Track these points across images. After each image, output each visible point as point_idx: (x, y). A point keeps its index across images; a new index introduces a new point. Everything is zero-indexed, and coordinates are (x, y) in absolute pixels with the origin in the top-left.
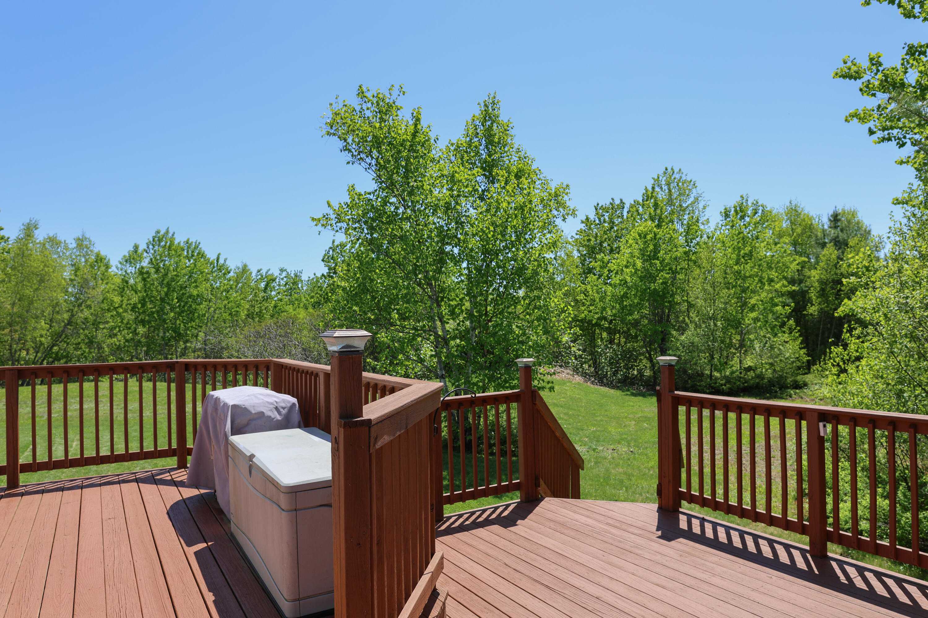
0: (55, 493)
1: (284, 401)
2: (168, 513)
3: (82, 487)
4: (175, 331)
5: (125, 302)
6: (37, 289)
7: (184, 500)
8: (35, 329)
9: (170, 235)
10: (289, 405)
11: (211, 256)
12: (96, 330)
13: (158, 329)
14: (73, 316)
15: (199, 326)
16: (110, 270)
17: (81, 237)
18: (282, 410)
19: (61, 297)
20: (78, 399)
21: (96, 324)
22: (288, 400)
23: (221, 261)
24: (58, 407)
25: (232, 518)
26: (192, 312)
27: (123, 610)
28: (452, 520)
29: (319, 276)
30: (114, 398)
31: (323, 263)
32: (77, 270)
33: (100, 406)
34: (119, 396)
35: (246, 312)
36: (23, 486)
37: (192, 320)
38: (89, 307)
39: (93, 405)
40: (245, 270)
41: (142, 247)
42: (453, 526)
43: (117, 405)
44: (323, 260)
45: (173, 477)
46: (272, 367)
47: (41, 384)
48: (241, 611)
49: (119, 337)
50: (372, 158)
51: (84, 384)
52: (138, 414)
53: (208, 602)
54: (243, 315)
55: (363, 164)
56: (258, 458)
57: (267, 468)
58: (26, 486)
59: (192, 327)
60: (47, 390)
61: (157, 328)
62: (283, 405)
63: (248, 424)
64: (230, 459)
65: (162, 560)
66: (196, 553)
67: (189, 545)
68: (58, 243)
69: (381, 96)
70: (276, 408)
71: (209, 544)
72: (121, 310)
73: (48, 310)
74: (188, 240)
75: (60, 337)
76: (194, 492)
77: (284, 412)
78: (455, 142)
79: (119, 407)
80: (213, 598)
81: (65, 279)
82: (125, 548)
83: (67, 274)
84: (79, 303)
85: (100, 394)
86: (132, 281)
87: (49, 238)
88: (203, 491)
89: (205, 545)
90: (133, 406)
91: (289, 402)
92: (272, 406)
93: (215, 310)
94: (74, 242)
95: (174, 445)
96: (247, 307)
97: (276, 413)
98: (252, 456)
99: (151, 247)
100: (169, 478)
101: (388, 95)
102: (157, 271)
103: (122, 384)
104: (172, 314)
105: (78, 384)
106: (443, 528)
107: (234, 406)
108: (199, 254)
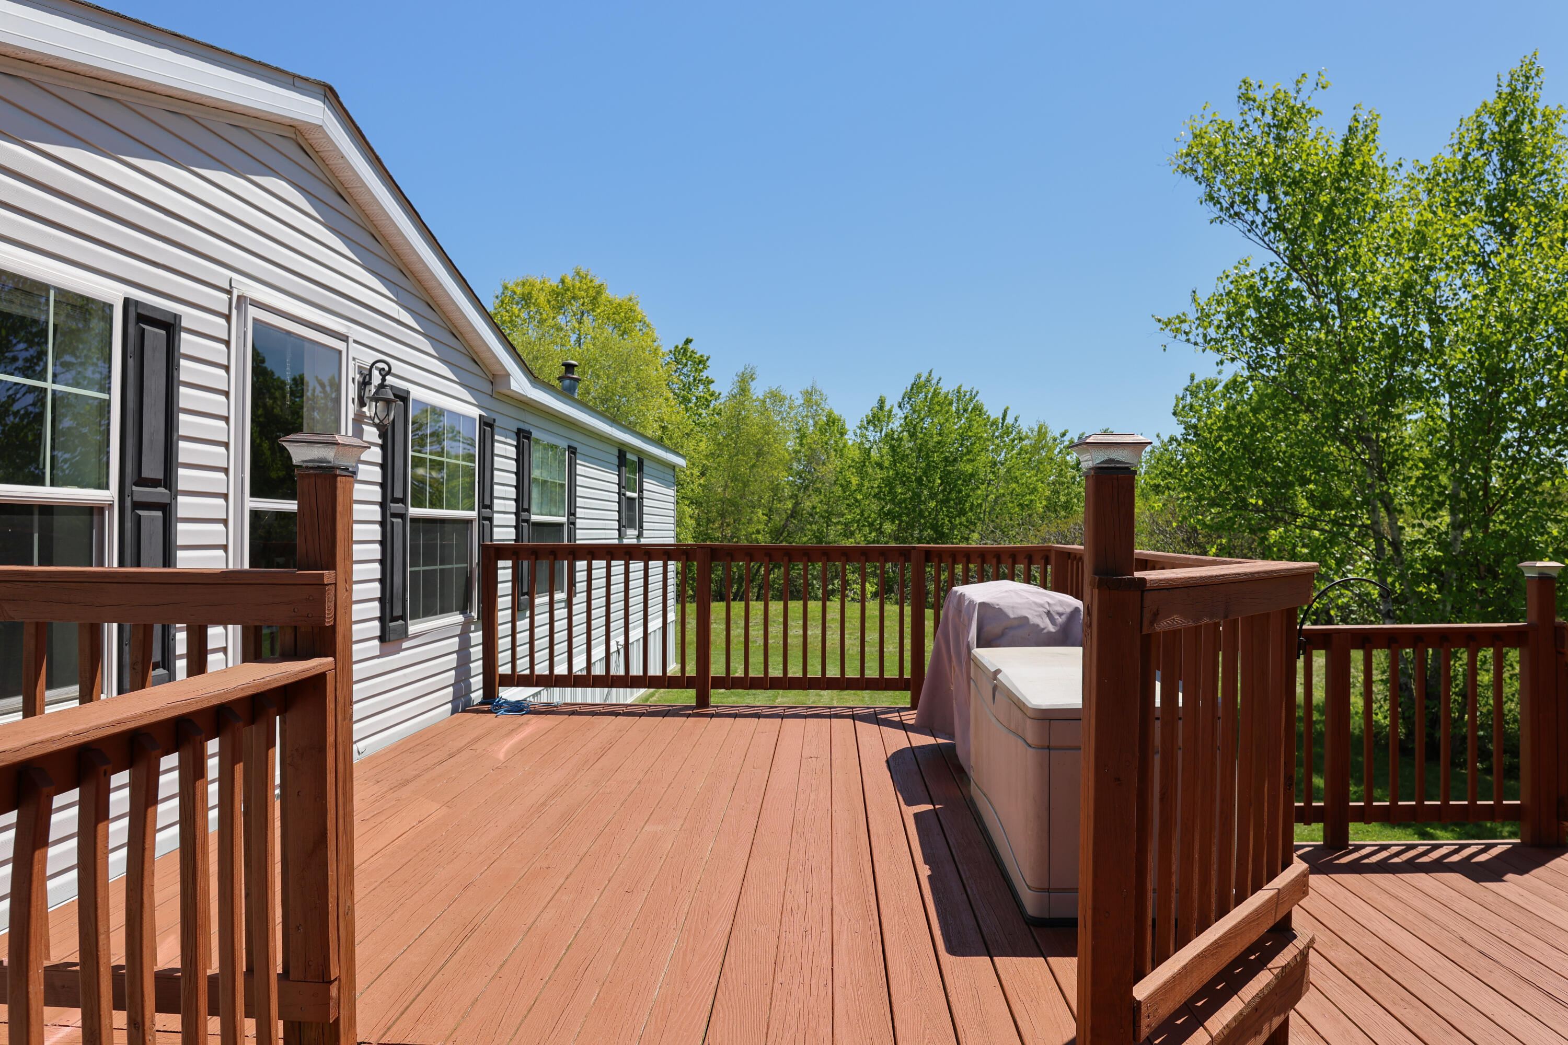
0: (749, 719)
1: (1061, 603)
2: (887, 761)
3: (782, 717)
4: (936, 531)
5: (866, 484)
6: (754, 466)
7: (912, 749)
8: (750, 521)
9: (934, 382)
10: (1069, 610)
11: (995, 413)
12: (828, 526)
13: (913, 527)
14: (797, 504)
15: (971, 523)
16: (846, 437)
17: (810, 390)
18: (1057, 617)
19: (784, 478)
20: (801, 622)
21: (827, 517)
22: (1068, 602)
23: (1009, 420)
24: (776, 630)
25: (972, 774)
26: (961, 501)
27: (809, 863)
28: (1364, 852)
29: (1166, 440)
30: (847, 624)
31: (1174, 419)
32: (803, 436)
33: (828, 633)
34: (854, 622)
35: (1044, 503)
36: (714, 707)
37: (962, 513)
38: (818, 491)
39: (819, 632)
40: (1042, 432)
41: (892, 401)
42: (1366, 861)
43: (851, 634)
44: (1175, 414)
45: (903, 718)
46: (1053, 557)
47: (757, 600)
48: (965, 896)
49: (858, 536)
50: (1258, 211)
51: (809, 602)
52: (878, 648)
53: (920, 876)
54: (1040, 507)
55: (1239, 223)
56: (1006, 676)
57: (1016, 688)
58: (717, 707)
59: (961, 524)
60: (762, 607)
61: (910, 525)
62: (1060, 609)
63: (1003, 634)
64: (972, 683)
65: (869, 815)
66: (916, 816)
67: (909, 803)
68: (782, 400)
69: (1281, 96)
70: (1049, 614)
71: (937, 807)
72: (859, 497)
73: (767, 496)
74: (960, 387)
75: (781, 535)
76: (928, 740)
77: (1060, 620)
78: (1429, 163)
79: (853, 637)
80: (929, 873)
81: (787, 450)
82: (825, 794)
83: (791, 444)
84: (806, 484)
85: (828, 617)
86: (874, 454)
87: (771, 393)
88: (940, 741)
89: (931, 807)
90: (872, 636)
91: (1069, 605)
92: (1041, 609)
93: (997, 498)
94: (800, 396)
95: (907, 675)
96: (1048, 493)
97: (1047, 620)
98: (998, 671)
99: (906, 399)
100: (898, 719)
101: (1292, 93)
102: (912, 435)
103: (858, 606)
104: (932, 504)
105: (801, 602)
106: (1345, 860)
107: (983, 605)
108: (975, 409)
